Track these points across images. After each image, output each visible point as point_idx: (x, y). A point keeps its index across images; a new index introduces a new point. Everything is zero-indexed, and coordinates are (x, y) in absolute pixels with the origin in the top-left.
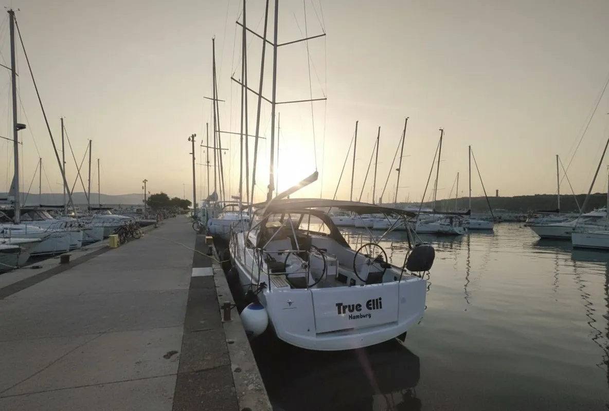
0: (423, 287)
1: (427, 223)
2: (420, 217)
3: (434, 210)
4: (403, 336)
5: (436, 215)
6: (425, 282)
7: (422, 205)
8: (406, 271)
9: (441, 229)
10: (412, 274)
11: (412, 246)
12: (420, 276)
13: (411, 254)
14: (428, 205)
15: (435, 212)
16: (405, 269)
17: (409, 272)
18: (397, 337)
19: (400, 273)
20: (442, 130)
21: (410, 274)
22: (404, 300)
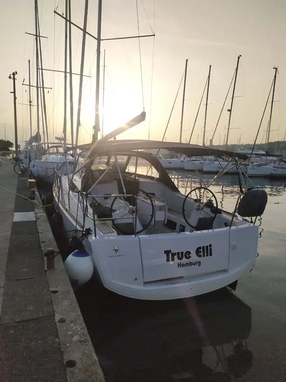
0: (255, 234)
1: (259, 165)
2: (252, 159)
3: (267, 152)
4: (234, 285)
5: (268, 158)
6: (257, 228)
7: (254, 147)
8: (236, 216)
9: (274, 172)
10: (243, 219)
11: (244, 190)
12: (252, 222)
13: (242, 198)
14: (261, 147)
15: (268, 154)
16: (236, 214)
17: (240, 218)
18: (228, 286)
19: (230, 218)
20: (276, 69)
21: (242, 219)
22: (234, 248)
